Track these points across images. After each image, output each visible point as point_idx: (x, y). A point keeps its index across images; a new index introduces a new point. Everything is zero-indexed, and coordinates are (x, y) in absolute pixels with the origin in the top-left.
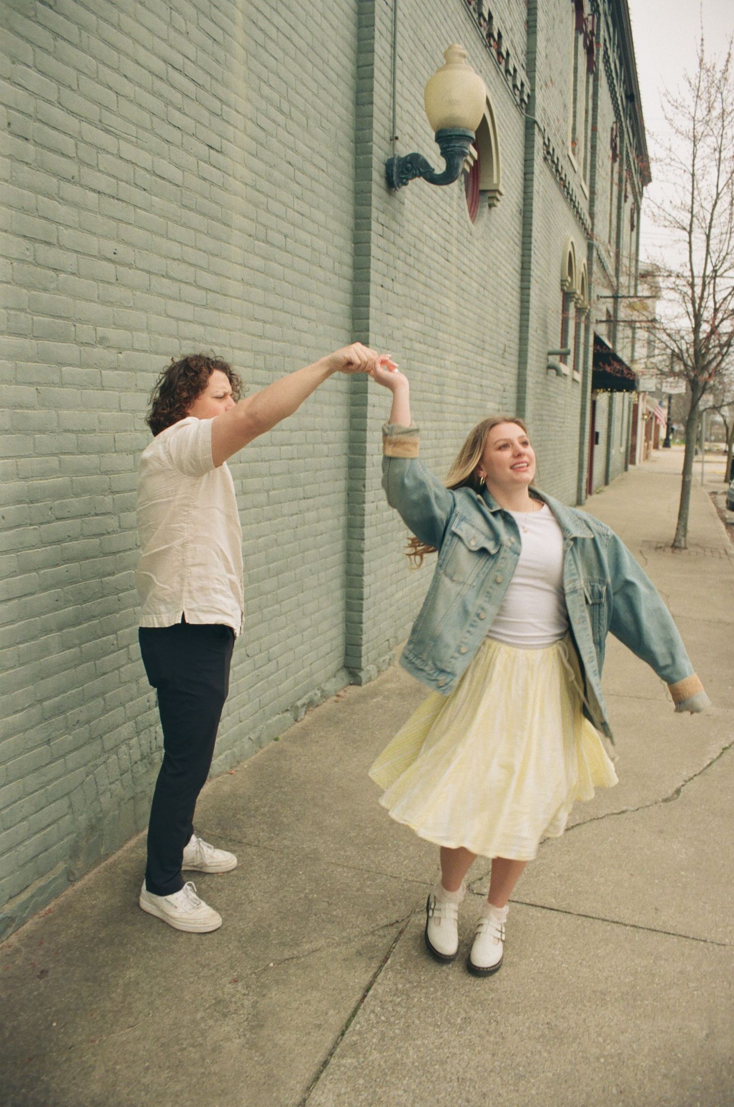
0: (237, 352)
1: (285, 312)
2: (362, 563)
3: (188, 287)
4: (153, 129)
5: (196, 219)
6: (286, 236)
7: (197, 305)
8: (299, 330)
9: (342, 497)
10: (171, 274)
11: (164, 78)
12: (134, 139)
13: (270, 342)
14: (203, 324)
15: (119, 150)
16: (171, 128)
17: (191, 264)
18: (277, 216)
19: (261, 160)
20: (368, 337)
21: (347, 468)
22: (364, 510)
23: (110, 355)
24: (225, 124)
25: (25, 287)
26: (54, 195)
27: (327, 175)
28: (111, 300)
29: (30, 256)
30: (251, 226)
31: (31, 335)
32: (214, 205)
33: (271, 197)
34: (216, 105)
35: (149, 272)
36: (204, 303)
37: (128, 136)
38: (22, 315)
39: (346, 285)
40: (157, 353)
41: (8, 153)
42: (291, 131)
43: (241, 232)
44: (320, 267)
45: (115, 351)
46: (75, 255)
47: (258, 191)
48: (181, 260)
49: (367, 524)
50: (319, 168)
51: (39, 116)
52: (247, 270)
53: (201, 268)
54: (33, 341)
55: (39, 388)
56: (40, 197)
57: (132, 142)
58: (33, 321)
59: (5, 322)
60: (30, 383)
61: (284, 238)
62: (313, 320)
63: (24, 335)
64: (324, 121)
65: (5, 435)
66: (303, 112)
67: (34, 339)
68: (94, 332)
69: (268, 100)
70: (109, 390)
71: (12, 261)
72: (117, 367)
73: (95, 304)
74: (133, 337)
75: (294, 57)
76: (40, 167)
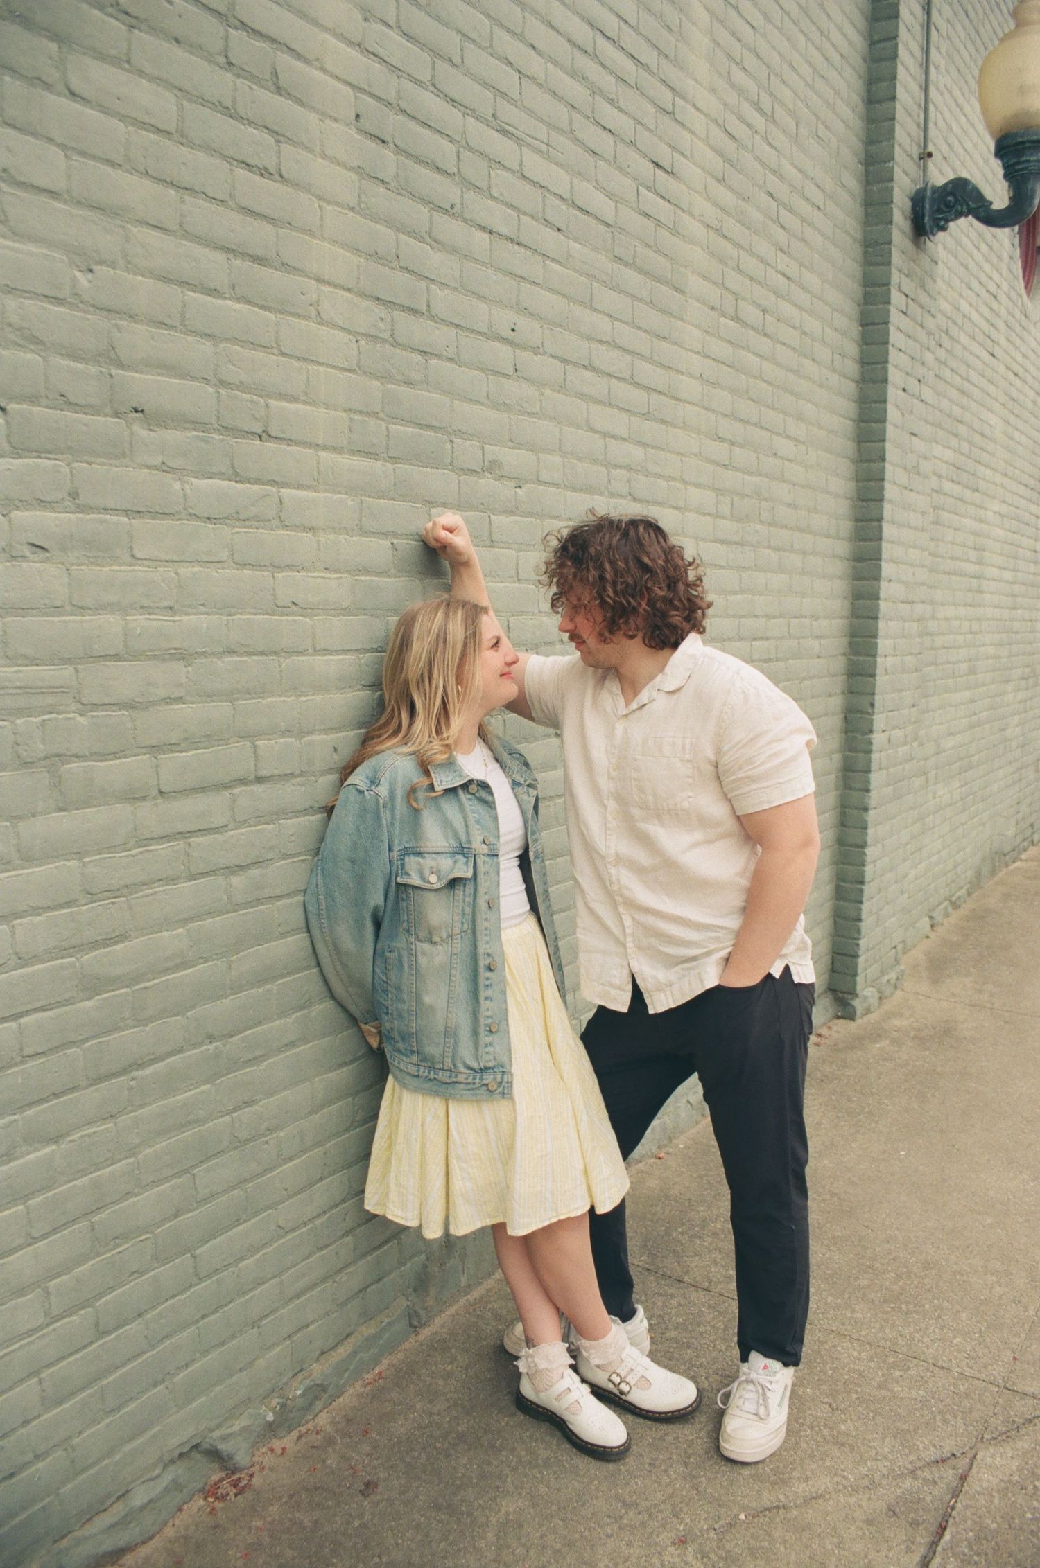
1: (762, 428)
2: (866, 828)
3: (622, 385)
4: (572, 131)
5: (632, 279)
6: (765, 311)
7: (635, 414)
8: (782, 458)
9: (836, 721)
10: (597, 363)
11: (591, 50)
12: (544, 148)
13: (740, 474)
14: (641, 443)
15: (521, 165)
16: (600, 131)
17: (625, 350)
18: (752, 279)
19: (731, 189)
20: (883, 470)
21: (845, 677)
22: (871, 743)
23: (504, 490)
24: (679, 128)
25: (377, 378)
26: (423, 234)
27: (825, 215)
28: (507, 402)
29: (385, 331)
30: (713, 293)
31: (385, 455)
32: (661, 258)
33: (743, 248)
34: (666, 97)
35: (564, 361)
36: (645, 411)
37: (535, 142)
38: (373, 422)
39: (850, 388)
40: (574, 489)
41: (355, 164)
42: (773, 143)
43: (699, 301)
44: (813, 360)
45: (512, 484)
46: (453, 331)
47: (725, 237)
48: (612, 344)
49: (874, 766)
50: (813, 204)
51: (403, 105)
52: (708, 361)
53: (642, 356)
54: (388, 464)
55: (395, 541)
56: (402, 236)
57: (542, 152)
58: (388, 432)
59: (346, 434)
60: (382, 533)
61: (762, 313)
62: (802, 442)
63: (374, 454)
64: (821, 128)
65: (342, 617)
66: (791, 112)
67: (389, 462)
68: (481, 452)
69: (741, 91)
70: (500, 548)
71: (359, 338)
72: (514, 509)
73: (482, 407)
74: (539, 462)
75: (780, 25)
76: (406, 190)
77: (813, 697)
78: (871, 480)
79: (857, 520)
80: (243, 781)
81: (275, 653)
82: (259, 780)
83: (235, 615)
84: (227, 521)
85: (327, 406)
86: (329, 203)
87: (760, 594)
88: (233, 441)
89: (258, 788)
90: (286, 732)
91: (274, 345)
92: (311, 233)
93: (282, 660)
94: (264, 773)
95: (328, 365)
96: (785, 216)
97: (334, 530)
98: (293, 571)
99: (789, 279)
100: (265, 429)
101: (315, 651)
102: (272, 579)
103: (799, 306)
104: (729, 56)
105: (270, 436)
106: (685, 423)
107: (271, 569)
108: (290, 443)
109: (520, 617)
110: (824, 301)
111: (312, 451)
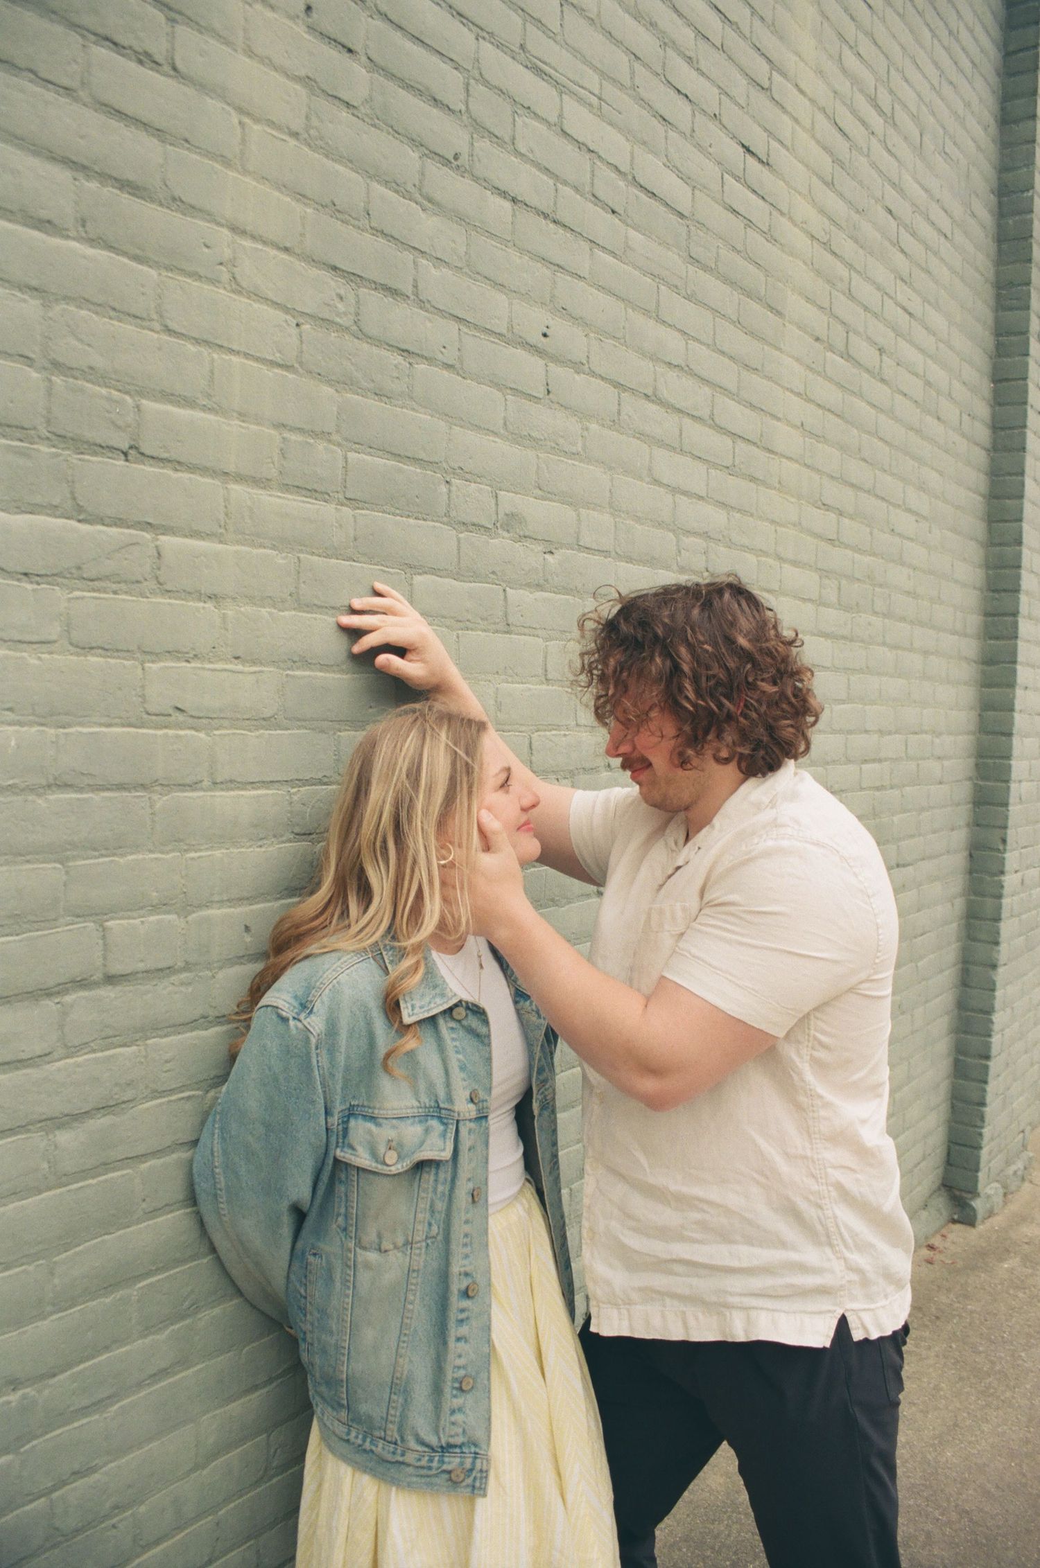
1: (877, 496)
2: (993, 990)
3: (697, 426)
4: (634, 87)
5: (714, 289)
6: (881, 351)
7: (715, 466)
8: (900, 535)
9: (959, 860)
10: (665, 393)
13: (849, 553)
14: (723, 505)
15: (561, 116)
16: (672, 92)
17: (703, 380)
18: (866, 309)
19: (842, 196)
20: (1019, 556)
21: (970, 806)
22: (1002, 887)
23: (529, 556)
24: (778, 111)
25: (329, 382)
26: (410, 187)
27: (954, 246)
28: (535, 434)
29: (345, 314)
30: (818, 321)
31: (341, 496)
32: (751, 268)
33: (856, 270)
34: (761, 69)
35: (617, 385)
36: (729, 464)
37: (583, 91)
38: (321, 445)
39: (980, 457)
40: (630, 560)
41: (302, 73)
42: (893, 150)
43: (799, 328)
44: (939, 419)
45: (539, 548)
46: (454, 326)
47: (834, 253)
48: (684, 369)
49: (1004, 914)
50: (940, 231)
51: (383, 7)
52: (811, 407)
53: (724, 390)
54: (344, 508)
56: (375, 185)
57: (590, 105)
58: (346, 462)
59: (276, 459)
60: (333, 608)
61: (878, 352)
62: (925, 518)
63: (322, 493)
64: (949, 143)
65: (262, 731)
66: (915, 118)
67: (347, 506)
68: (493, 501)
69: (855, 81)
70: (521, 634)
71: (301, 320)
72: (542, 582)
73: (497, 440)
74: (579, 520)
75: (901, 11)
76: (383, 120)
77: (934, 832)
78: (1005, 567)
79: (987, 614)
80: (82, 983)
81: (143, 787)
82: (111, 979)
83: (69, 725)
84: (60, 580)
85: (242, 416)
86: (257, 120)
87: (873, 703)
88: (74, 458)
89: (108, 993)
90: (160, 906)
91: (155, 316)
92: (227, 163)
93: (155, 797)
94: (117, 968)
95: (247, 356)
96: (907, 240)
97: (251, 599)
98: (178, 659)
99: (910, 314)
100: (132, 443)
101: (215, 783)
102: (139, 671)
103: (922, 350)
104: (841, 36)
105: (142, 454)
106: (780, 483)
107: (138, 655)
108: (178, 468)
109: (548, 733)
110: (951, 347)
111: (217, 482)
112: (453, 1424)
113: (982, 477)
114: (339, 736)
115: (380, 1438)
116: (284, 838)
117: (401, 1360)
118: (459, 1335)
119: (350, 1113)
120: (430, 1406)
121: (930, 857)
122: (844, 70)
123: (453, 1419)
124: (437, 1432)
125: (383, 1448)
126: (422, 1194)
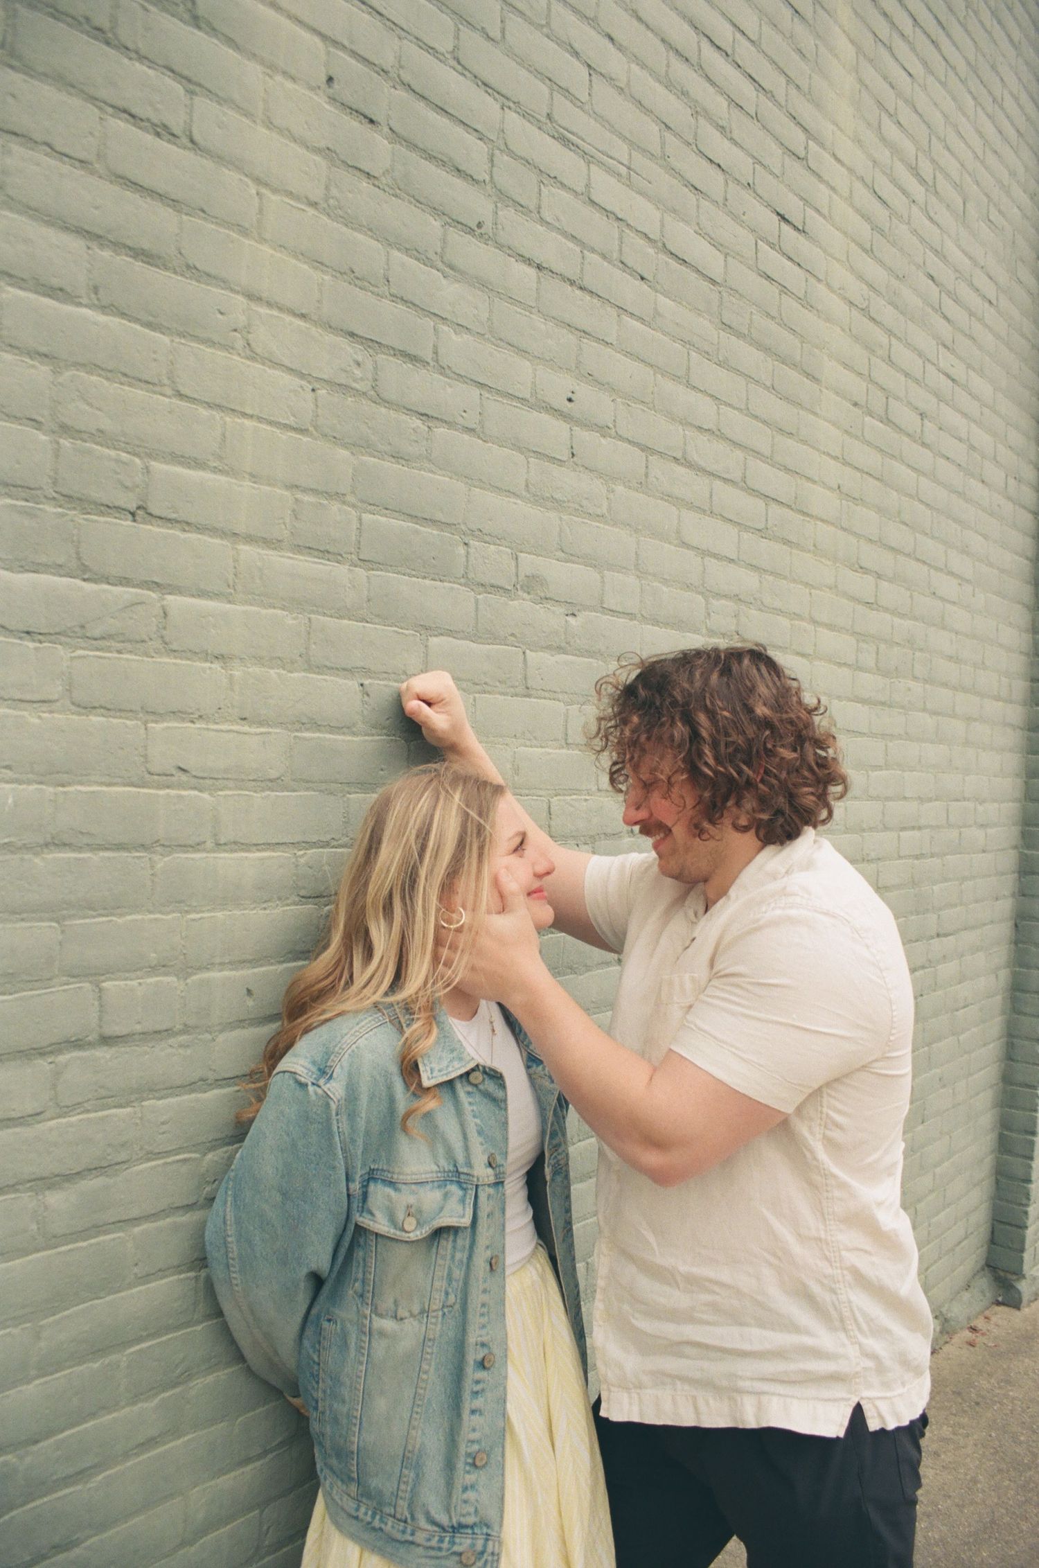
0: (825, 634)
1: (918, 560)
3: (730, 489)
4: (665, 157)
5: (749, 356)
6: (923, 415)
7: (747, 528)
8: (942, 599)
9: (1004, 930)
10: (694, 457)
11: (694, 59)
12: (623, 170)
13: (888, 616)
14: (755, 568)
15: (588, 186)
16: (704, 163)
17: (735, 444)
18: (907, 375)
19: (881, 263)
21: (1016, 875)
23: (551, 618)
24: (814, 179)
25: (345, 445)
26: (431, 255)
27: (999, 312)
28: (558, 496)
29: (362, 379)
30: (858, 387)
31: (354, 557)
32: (785, 333)
33: (895, 336)
34: (797, 139)
35: (645, 448)
36: (761, 526)
37: (611, 161)
38: (335, 506)
39: (1026, 520)
40: (656, 622)
41: (323, 144)
42: (936, 218)
43: (837, 393)
44: (983, 482)
45: (560, 610)
46: (475, 391)
47: (873, 319)
48: (715, 433)
50: (984, 298)
51: (407, 77)
52: (848, 470)
53: (757, 454)
54: (357, 569)
55: (366, 682)
56: (396, 254)
57: (619, 175)
58: (361, 524)
59: (287, 521)
60: (344, 669)
61: (919, 417)
62: (968, 581)
63: (334, 554)
64: (992, 209)
65: (268, 793)
66: (958, 187)
67: (360, 567)
68: (513, 563)
69: (895, 150)
70: (541, 698)
71: (317, 386)
72: (563, 644)
73: (519, 502)
74: (603, 582)
75: (943, 79)
76: (402, 189)
77: (976, 902)
80: (77, 1044)
81: (143, 847)
82: (106, 1040)
83: (69, 784)
84: (63, 639)
85: (254, 477)
86: (275, 191)
87: (912, 770)
88: (80, 518)
89: (103, 1053)
90: (160, 967)
91: (166, 381)
92: (244, 232)
93: (156, 858)
94: (109, 1031)
95: (260, 419)
96: (949, 306)
97: (259, 660)
98: (183, 720)
99: (953, 380)
100: (141, 503)
101: (218, 845)
102: (142, 731)
103: (965, 415)
104: (880, 104)
105: (150, 514)
106: (815, 546)
107: (141, 715)
108: (187, 529)
109: (568, 798)
110: (995, 412)
111: (225, 542)
112: (465, 1502)
113: (1029, 540)
114: (348, 799)
115: (390, 1515)
116: (289, 902)
117: (413, 1432)
118: (474, 1408)
119: (371, 1177)
120: (442, 1482)
121: (973, 928)
122: (883, 139)
123: (465, 1496)
124: (448, 1510)
125: (393, 1527)
126: (440, 1262)
